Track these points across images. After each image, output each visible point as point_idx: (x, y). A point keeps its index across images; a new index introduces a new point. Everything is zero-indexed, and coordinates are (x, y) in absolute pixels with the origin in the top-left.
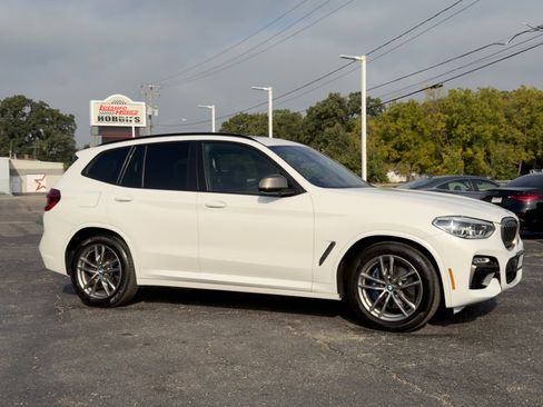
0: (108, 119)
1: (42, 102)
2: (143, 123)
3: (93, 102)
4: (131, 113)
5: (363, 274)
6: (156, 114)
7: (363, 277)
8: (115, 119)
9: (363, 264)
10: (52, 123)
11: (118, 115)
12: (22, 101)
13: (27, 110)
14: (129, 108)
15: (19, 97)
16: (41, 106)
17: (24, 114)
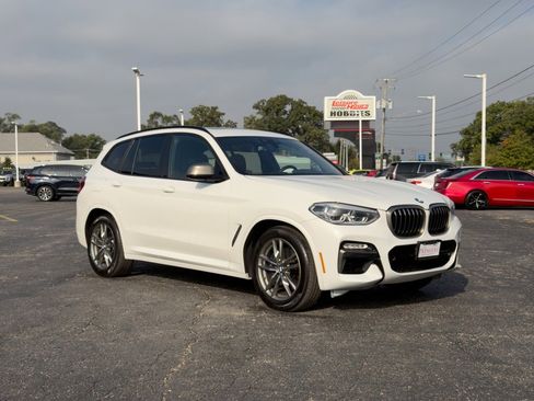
0: (340, 114)
1: (301, 101)
2: (373, 117)
3: (326, 98)
4: (361, 107)
5: (262, 255)
6: (390, 107)
7: (263, 260)
8: (346, 114)
9: (261, 246)
10: (308, 119)
11: (349, 110)
12: (284, 100)
13: (288, 108)
14: (360, 103)
15: (281, 97)
16: (300, 104)
17: (285, 112)
